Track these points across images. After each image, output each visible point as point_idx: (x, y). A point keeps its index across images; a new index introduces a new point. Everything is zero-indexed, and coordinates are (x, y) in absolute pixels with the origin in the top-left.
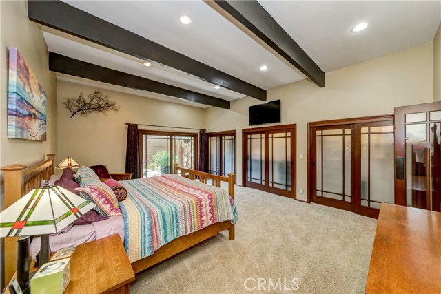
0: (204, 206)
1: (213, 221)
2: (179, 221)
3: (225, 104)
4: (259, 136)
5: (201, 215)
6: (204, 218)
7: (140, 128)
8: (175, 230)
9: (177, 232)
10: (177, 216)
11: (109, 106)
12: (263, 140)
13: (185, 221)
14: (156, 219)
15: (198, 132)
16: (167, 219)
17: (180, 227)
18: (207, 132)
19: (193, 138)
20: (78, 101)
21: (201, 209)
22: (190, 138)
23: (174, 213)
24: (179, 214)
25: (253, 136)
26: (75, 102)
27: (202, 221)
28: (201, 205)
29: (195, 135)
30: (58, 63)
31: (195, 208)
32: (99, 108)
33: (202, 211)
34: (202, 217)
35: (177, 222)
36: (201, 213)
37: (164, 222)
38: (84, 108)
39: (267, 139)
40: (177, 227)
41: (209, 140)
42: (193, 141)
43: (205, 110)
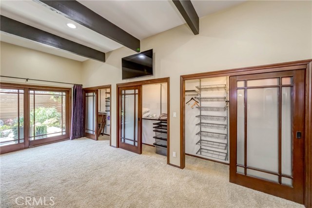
4: (133, 91)
12: (137, 96)
15: (71, 86)
18: (84, 87)
19: (65, 94)
22: (61, 93)
29: (67, 91)
41: (85, 96)
42: (64, 97)
43: (81, 64)
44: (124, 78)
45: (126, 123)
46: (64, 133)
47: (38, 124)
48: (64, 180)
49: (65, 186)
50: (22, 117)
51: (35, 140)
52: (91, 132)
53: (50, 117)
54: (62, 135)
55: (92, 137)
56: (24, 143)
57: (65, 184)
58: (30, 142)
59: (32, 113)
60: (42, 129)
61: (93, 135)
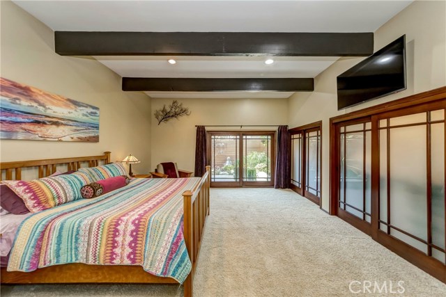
0: (121, 232)
1: (133, 260)
2: (79, 241)
3: (306, 85)
4: (360, 127)
5: (114, 244)
6: (118, 251)
7: (207, 129)
8: (73, 252)
9: (76, 255)
10: (78, 234)
11: (184, 111)
12: (369, 134)
13: (89, 244)
14: (52, 230)
15: (276, 129)
16: (65, 234)
17: (80, 249)
18: (289, 128)
19: (269, 137)
20: (163, 111)
21: (115, 236)
22: (266, 137)
23: (75, 229)
24: (81, 233)
25: (349, 128)
26: (161, 113)
27: (113, 253)
28: (117, 231)
29: (272, 133)
30: (130, 84)
31: (106, 231)
32: (176, 115)
33: (117, 239)
34: (114, 247)
35: (76, 242)
36: (114, 242)
37: (60, 236)
38: (166, 116)
39: (376, 131)
40: (76, 248)
41: (291, 139)
42: (270, 141)
43: (288, 100)
44: (340, 108)
45: (347, 180)
46: (269, 180)
47: (249, 168)
48: (259, 228)
49: (259, 234)
50: (238, 159)
51: (246, 182)
52: (297, 185)
53: (261, 162)
54: (268, 182)
55: (298, 190)
56: (239, 182)
57: (259, 231)
58: (243, 182)
59: (244, 157)
60: (252, 172)
61: (299, 188)
